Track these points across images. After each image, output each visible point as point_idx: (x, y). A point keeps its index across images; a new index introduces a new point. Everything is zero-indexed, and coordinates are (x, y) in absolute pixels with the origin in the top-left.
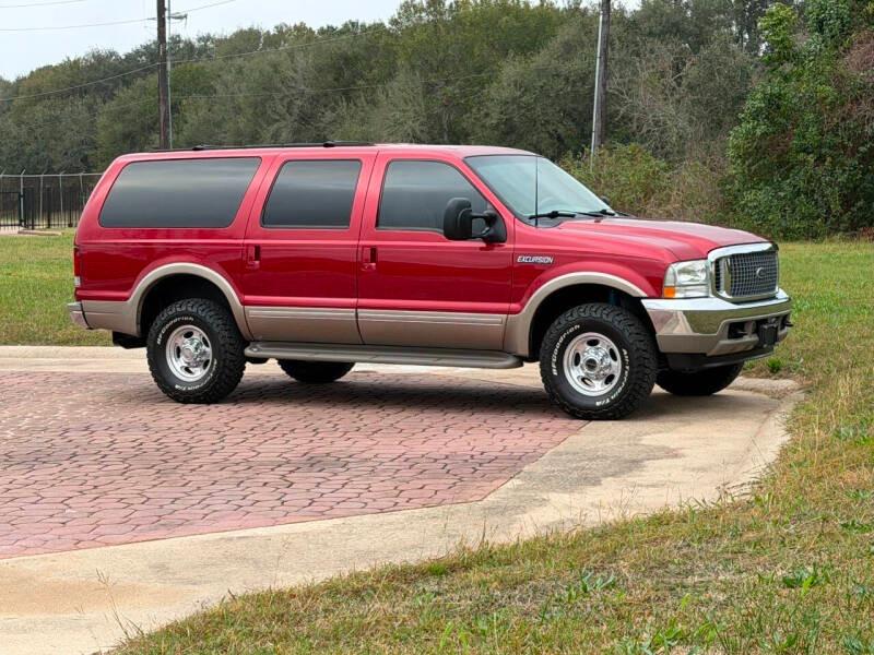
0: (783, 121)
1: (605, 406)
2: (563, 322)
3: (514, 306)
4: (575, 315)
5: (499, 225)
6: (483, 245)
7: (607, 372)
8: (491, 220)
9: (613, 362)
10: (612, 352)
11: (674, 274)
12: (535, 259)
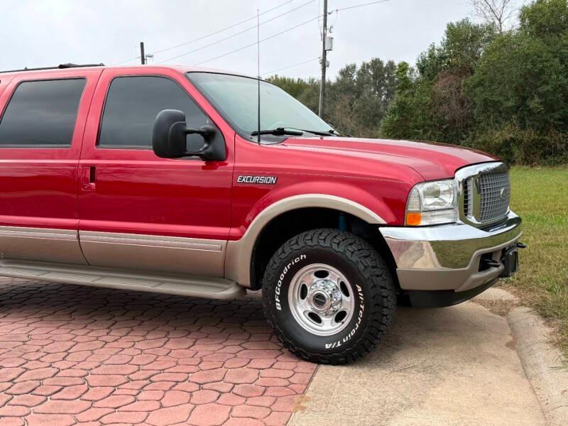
0: (406, 114)
1: (336, 350)
2: (288, 250)
3: (234, 231)
4: (301, 244)
5: (218, 142)
6: (203, 163)
7: (339, 308)
8: (209, 136)
9: (344, 297)
10: (343, 285)
11: (419, 196)
12: (256, 179)
